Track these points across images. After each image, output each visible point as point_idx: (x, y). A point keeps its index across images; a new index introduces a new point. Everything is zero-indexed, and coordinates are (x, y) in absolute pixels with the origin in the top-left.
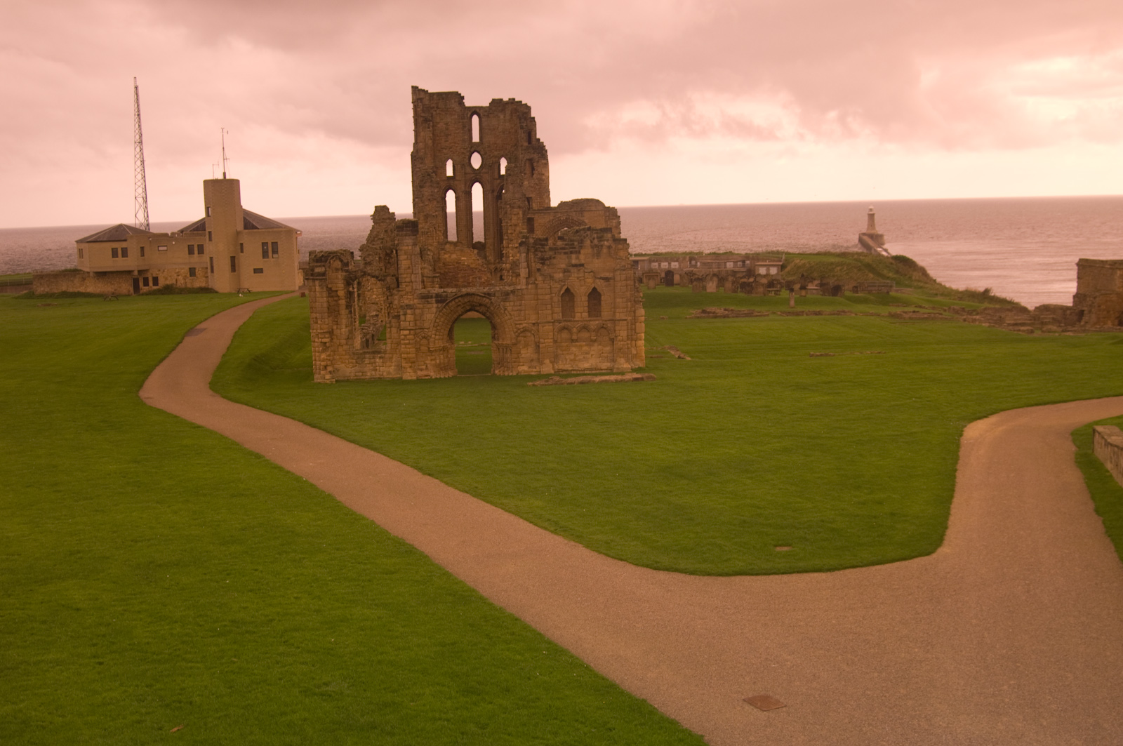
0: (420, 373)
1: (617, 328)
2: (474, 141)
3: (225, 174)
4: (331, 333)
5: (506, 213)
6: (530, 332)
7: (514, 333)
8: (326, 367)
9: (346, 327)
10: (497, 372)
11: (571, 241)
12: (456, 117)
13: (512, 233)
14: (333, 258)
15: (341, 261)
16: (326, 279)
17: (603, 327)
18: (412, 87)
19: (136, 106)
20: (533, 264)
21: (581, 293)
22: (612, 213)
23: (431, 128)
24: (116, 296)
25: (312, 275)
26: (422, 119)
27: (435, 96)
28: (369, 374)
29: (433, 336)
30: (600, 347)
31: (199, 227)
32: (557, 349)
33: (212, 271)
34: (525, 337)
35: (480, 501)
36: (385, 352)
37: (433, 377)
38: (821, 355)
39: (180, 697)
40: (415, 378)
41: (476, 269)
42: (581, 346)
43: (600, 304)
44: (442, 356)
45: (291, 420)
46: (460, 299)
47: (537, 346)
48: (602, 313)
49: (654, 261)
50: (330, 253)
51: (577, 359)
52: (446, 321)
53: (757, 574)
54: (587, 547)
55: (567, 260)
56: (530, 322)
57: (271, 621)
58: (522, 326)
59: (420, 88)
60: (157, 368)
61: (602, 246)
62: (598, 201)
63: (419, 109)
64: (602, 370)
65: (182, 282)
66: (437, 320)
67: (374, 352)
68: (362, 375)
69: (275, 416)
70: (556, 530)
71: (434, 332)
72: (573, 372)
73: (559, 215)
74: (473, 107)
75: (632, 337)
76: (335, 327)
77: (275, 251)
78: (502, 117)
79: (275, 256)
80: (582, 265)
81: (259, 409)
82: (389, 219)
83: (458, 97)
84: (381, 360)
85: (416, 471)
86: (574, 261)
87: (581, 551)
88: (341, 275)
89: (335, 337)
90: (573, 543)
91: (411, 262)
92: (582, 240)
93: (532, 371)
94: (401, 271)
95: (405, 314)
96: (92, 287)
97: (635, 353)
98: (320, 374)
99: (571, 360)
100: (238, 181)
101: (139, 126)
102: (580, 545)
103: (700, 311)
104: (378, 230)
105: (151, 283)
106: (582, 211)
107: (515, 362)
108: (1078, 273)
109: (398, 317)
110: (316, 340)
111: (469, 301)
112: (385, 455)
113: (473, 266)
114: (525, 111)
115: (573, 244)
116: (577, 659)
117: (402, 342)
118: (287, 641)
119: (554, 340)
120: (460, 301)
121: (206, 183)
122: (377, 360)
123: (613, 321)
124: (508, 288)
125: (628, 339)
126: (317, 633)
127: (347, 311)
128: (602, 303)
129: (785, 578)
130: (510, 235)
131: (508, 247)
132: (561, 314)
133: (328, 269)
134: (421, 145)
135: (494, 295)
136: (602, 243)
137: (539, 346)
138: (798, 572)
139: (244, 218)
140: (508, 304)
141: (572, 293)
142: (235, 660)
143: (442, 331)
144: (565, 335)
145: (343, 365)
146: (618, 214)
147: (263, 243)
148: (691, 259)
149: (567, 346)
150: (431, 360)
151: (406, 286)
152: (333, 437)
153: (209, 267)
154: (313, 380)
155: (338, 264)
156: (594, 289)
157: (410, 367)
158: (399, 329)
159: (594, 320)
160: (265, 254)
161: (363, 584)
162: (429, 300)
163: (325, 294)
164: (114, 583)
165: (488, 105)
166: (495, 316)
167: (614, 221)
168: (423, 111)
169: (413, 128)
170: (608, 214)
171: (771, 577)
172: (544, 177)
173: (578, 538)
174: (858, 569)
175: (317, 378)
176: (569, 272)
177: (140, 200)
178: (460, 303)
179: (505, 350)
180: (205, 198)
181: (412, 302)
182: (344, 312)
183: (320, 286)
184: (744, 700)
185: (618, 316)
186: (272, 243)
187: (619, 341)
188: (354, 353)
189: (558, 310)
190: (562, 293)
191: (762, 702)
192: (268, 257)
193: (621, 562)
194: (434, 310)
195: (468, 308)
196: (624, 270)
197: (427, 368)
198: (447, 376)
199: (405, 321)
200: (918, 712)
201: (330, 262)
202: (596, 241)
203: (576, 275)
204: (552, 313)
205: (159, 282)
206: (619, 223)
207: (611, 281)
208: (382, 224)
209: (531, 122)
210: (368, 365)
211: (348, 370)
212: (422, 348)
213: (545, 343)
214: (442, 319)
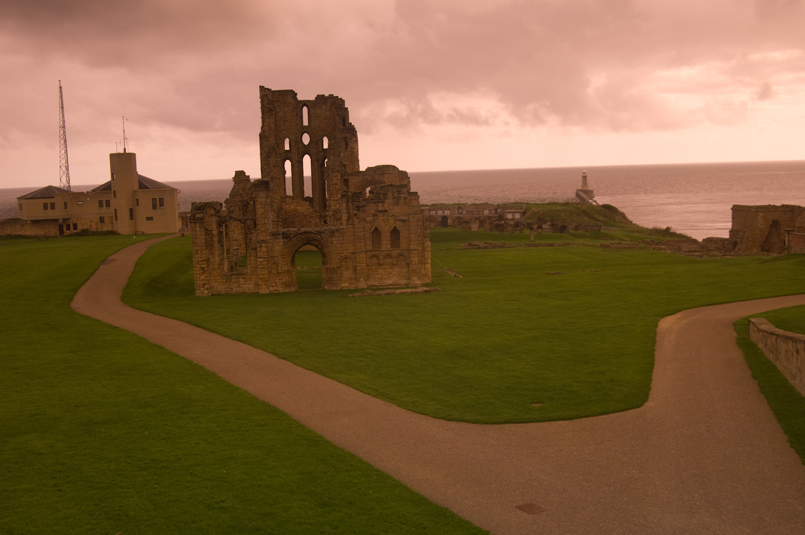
0: (271, 289)
1: (411, 255)
2: (304, 125)
3: (125, 149)
4: (208, 260)
5: (329, 175)
6: (350, 258)
7: (339, 260)
8: (204, 285)
9: (219, 256)
10: (326, 287)
11: (378, 194)
12: (292, 108)
13: (333, 190)
14: (209, 207)
15: (215, 209)
16: (204, 222)
17: (401, 255)
18: (260, 86)
19: (60, 101)
20: (352, 211)
21: (386, 230)
22: (404, 175)
23: (274, 116)
24: (47, 238)
25: (194, 219)
26: (267, 109)
27: (276, 93)
28: (235, 290)
29: (281, 262)
30: (399, 269)
31: (106, 188)
32: (369, 271)
33: (116, 219)
34: (346, 262)
35: (321, 376)
36: (246, 274)
37: (281, 292)
38: (555, 273)
39: (119, 512)
40: (268, 292)
41: (308, 215)
42: (386, 268)
43: (399, 239)
44: (287, 277)
45: (182, 322)
46: (299, 235)
47: (355, 269)
48: (401, 245)
49: (432, 210)
50: (207, 203)
51: (383, 277)
52: (290, 252)
53: (520, 423)
54: (399, 406)
55: (375, 207)
56: (350, 251)
57: (180, 459)
58: (344, 255)
59: (265, 87)
60: (82, 287)
62: (394, 166)
63: (265, 102)
64: (401, 285)
65: (95, 227)
66: (284, 251)
67: (238, 274)
68: (230, 291)
69: (169, 319)
70: (377, 395)
71: (281, 259)
72: (380, 287)
73: (367, 177)
74: (303, 101)
75: (422, 262)
76: (210, 256)
77: (162, 205)
79: (162, 208)
80: (386, 211)
81: (158, 315)
82: (246, 180)
83: (293, 94)
84: (244, 280)
85: (273, 356)
86: (380, 209)
87: (395, 409)
88: (214, 219)
89: (211, 264)
90: (389, 404)
91: (265, 210)
92: (386, 193)
93: (351, 287)
94: (258, 216)
95: (261, 247)
96: (29, 231)
97: (424, 273)
98: (200, 290)
99: (379, 279)
100: (134, 155)
101: (63, 115)
102: (394, 405)
103: (467, 244)
104: (238, 188)
105: (72, 228)
106: (382, 174)
107: (339, 280)
108: (733, 215)
109: (255, 249)
110: (197, 266)
111: (306, 237)
112: (251, 346)
113: (306, 213)
114: (341, 105)
115: (380, 196)
116: (398, 481)
117: (258, 266)
118: (192, 473)
119: (367, 265)
120: (299, 237)
121: (111, 155)
122: (241, 280)
123: (409, 250)
124: (333, 228)
125: (419, 263)
126: (214, 467)
127: (219, 245)
128: (401, 237)
129: (539, 425)
130: (331, 191)
131: (330, 200)
132: (371, 246)
133: (205, 215)
134: (266, 128)
135: (324, 233)
136: (400, 195)
137: (356, 269)
138: (548, 421)
139: (139, 181)
140: (333, 239)
141: (379, 231)
142: (156, 486)
143: (287, 258)
144: (374, 261)
145: (217, 283)
146: (409, 176)
147: (153, 199)
148: (459, 208)
149: (376, 268)
150: (280, 279)
151: (261, 226)
152: (213, 334)
153: (114, 217)
154: (195, 294)
155: (212, 211)
156: (395, 228)
157: (265, 284)
158: (256, 257)
159: (396, 250)
160: (154, 207)
161: (242, 434)
162: (278, 237)
163: (203, 233)
164: (65, 435)
165: (314, 99)
166: (324, 247)
167: (406, 181)
168: (268, 104)
169: (261, 116)
170: (401, 176)
171: (530, 424)
172: (355, 150)
173: (392, 400)
174: (590, 418)
175: (198, 293)
176: (377, 216)
177: (64, 168)
178: (299, 239)
179: (332, 271)
180: (111, 167)
181: (265, 238)
182: (217, 245)
183: (199, 227)
184: (516, 507)
185: (412, 247)
186: (159, 198)
187: (413, 265)
188: (224, 275)
189: (370, 243)
190: (372, 231)
191: (529, 508)
192: (156, 209)
193: (423, 416)
194: (281, 244)
195: (305, 242)
196: (416, 214)
197: (276, 285)
198: (290, 291)
199: (261, 252)
200: (637, 513)
201: (206, 210)
202: (396, 194)
203: (382, 218)
204: (365, 246)
205: (78, 227)
206: (409, 182)
207: (407, 222)
208: (241, 184)
209: (345, 111)
210: (234, 284)
211: (220, 287)
212: (273, 271)
213: (360, 266)
214: (287, 250)
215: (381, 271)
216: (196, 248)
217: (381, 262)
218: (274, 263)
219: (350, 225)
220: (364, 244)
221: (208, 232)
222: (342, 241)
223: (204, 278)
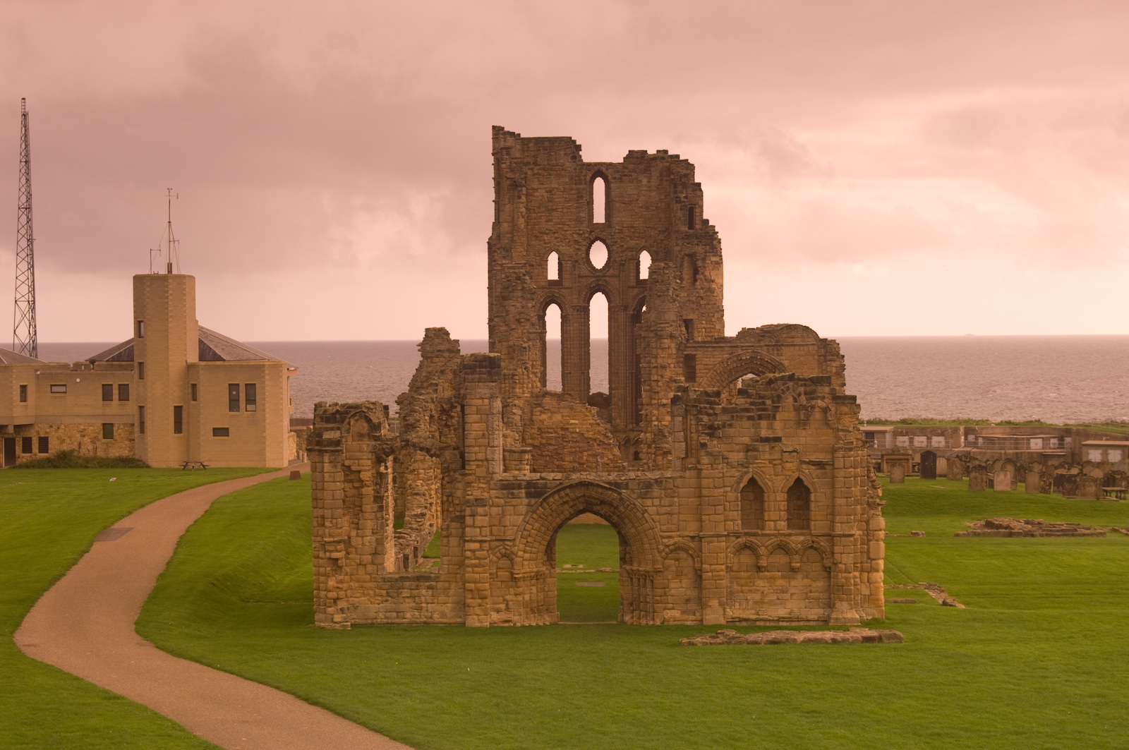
0: (495, 616)
1: (837, 549)
2: (595, 221)
3: (170, 266)
4: (348, 542)
5: (649, 345)
6: (686, 551)
7: (659, 552)
8: (335, 600)
9: (372, 533)
10: (627, 618)
11: (763, 397)
12: (567, 180)
13: (657, 381)
14: (354, 415)
15: (368, 421)
16: (341, 450)
17: (811, 547)
18: (494, 127)
19: (23, 146)
20: (694, 436)
21: (776, 485)
22: (829, 350)
23: (524, 198)
25: (318, 443)
26: (508, 182)
27: (531, 145)
29: (520, 553)
30: (806, 581)
31: (123, 357)
32: (731, 582)
33: (142, 430)
34: (677, 560)
36: (437, 579)
37: (518, 625)
40: (487, 624)
41: (595, 440)
42: (774, 578)
43: (807, 507)
44: (534, 589)
45: (274, 691)
46: (568, 491)
47: (698, 576)
48: (812, 523)
49: (902, 434)
50: (350, 407)
51: (766, 600)
52: (543, 529)
55: (753, 430)
56: (687, 533)
58: (671, 541)
59: (506, 129)
60: (46, 593)
61: (813, 407)
62: (806, 329)
63: (503, 166)
64: (808, 621)
65: (90, 447)
66: (529, 527)
67: (418, 579)
68: (398, 617)
71: (522, 546)
72: (758, 623)
73: (740, 352)
74: (596, 164)
75: (866, 566)
76: (353, 533)
77: (251, 400)
78: (645, 181)
79: (250, 407)
80: (778, 439)
81: (219, 669)
82: (449, 351)
83: (570, 147)
84: (430, 592)
86: (764, 433)
88: (366, 445)
89: (353, 550)
91: (488, 427)
92: (779, 396)
93: (688, 620)
94: (469, 441)
95: (473, 515)
97: (868, 593)
98: (325, 612)
99: (756, 602)
100: (192, 278)
101: (28, 180)
103: (983, 523)
104: (430, 369)
105: (35, 448)
106: (778, 346)
107: (659, 602)
109: (461, 519)
110: (321, 555)
111: (583, 496)
113: (590, 435)
114: (685, 172)
115: (764, 403)
117: (467, 561)
119: (727, 567)
120: (567, 495)
122: (424, 592)
123: (831, 537)
124: (651, 476)
125: (856, 569)
127: (375, 506)
128: (812, 505)
130: (654, 384)
131: (651, 405)
132: (740, 522)
133: (345, 434)
134: (505, 227)
135: (627, 487)
136: (813, 402)
137: (701, 576)
139: (201, 342)
140: (649, 502)
141: (760, 487)
143: (536, 545)
144: (746, 558)
145: (366, 598)
146: (842, 352)
147: (229, 385)
148: (967, 432)
149: (749, 577)
150: (516, 595)
151: (478, 466)
152: (346, 722)
153: (137, 424)
154: (313, 623)
155: (363, 426)
156: (799, 481)
157: (480, 605)
158: (463, 539)
159: (800, 535)
160: (234, 404)
162: (515, 492)
163: (341, 476)
165: (622, 161)
166: (626, 521)
167: (834, 364)
168: (512, 170)
169: (493, 197)
170: (823, 351)
172: (714, 286)
175: (320, 621)
176: (756, 450)
177: (24, 306)
178: (567, 499)
179: (642, 581)
180: (135, 306)
181: (485, 494)
182: (369, 506)
183: (330, 462)
185: (839, 529)
186: (246, 385)
187: (840, 571)
188: (384, 579)
189: (736, 515)
190: (742, 485)
192: (238, 411)
194: (523, 509)
195: (581, 507)
196: (851, 450)
197: (508, 608)
198: (541, 624)
199: (473, 526)
201: (349, 423)
202: (803, 400)
204: (725, 521)
205: (50, 446)
206: (843, 367)
207: (827, 467)
208: (437, 360)
209: (694, 191)
210: (407, 600)
211: (374, 608)
212: (499, 573)
213: (711, 571)
214: (537, 525)
215: (760, 583)
216: (320, 512)
217: (763, 563)
218: (504, 556)
219: (690, 469)
220: (721, 518)
221: (351, 475)
222: (668, 509)
223: (336, 585)
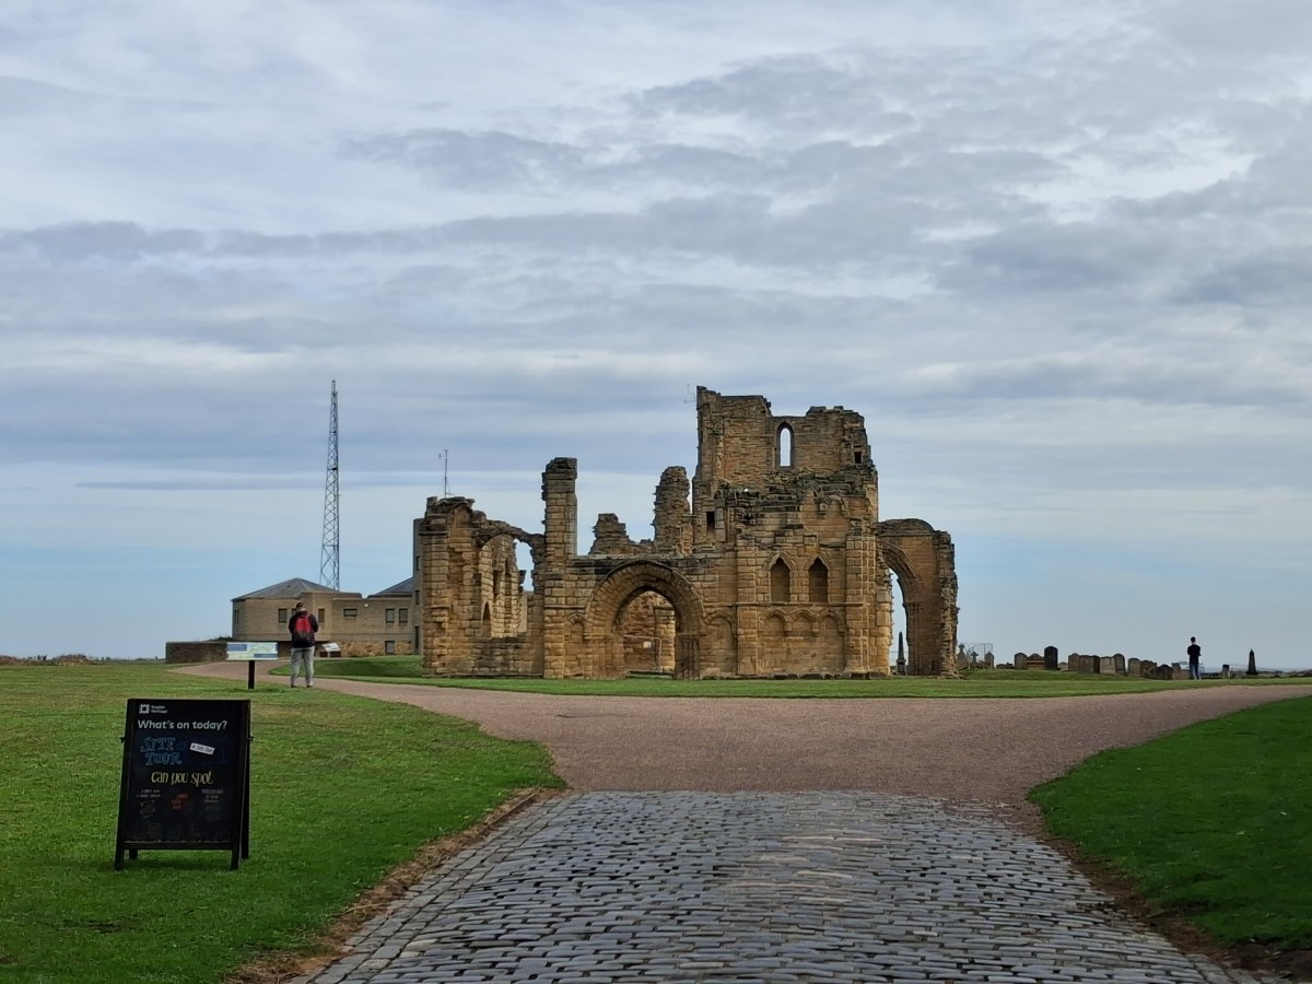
0: (569, 671)
1: (849, 616)
2: (782, 465)
4: (451, 610)
6: (725, 618)
7: (703, 619)
8: (439, 657)
11: (789, 493)
12: (758, 429)
14: (457, 507)
16: (446, 534)
17: (828, 616)
18: (698, 387)
20: (733, 524)
21: (800, 565)
22: (941, 540)
23: (721, 445)
25: (428, 529)
26: (709, 432)
27: (730, 402)
28: (498, 670)
29: (590, 620)
30: (824, 644)
32: (762, 645)
34: (718, 626)
36: (523, 641)
40: (561, 677)
42: (798, 642)
43: (826, 585)
44: (602, 650)
46: (629, 569)
48: (829, 596)
52: (610, 601)
55: (781, 519)
58: (713, 610)
59: (709, 389)
62: (922, 522)
63: (705, 418)
66: (597, 598)
67: (508, 640)
68: (490, 672)
71: (592, 615)
74: (783, 418)
75: (872, 631)
76: (455, 602)
78: (822, 430)
80: (801, 527)
83: (762, 404)
86: (789, 522)
91: (565, 516)
92: (802, 492)
94: (551, 528)
95: (551, 587)
97: (875, 654)
98: (431, 667)
101: (336, 447)
107: (704, 661)
109: (543, 592)
111: (643, 574)
115: (790, 498)
117: (546, 625)
119: (759, 631)
120: (629, 573)
123: (844, 607)
124: (697, 556)
125: (864, 634)
127: (474, 581)
128: (829, 581)
132: (770, 595)
133: (449, 522)
134: (706, 468)
135: (676, 565)
137: (736, 639)
141: (786, 566)
143: (604, 614)
144: (775, 625)
146: (952, 542)
149: (777, 641)
150: (587, 654)
151: (557, 548)
153: (413, 641)
155: (464, 516)
156: (818, 561)
157: (556, 661)
158: (544, 607)
159: (819, 606)
162: (587, 569)
163: (444, 556)
165: (804, 415)
166: (678, 594)
167: (945, 551)
168: (712, 421)
169: (697, 443)
170: (937, 541)
175: (426, 672)
176: (782, 535)
178: (631, 576)
179: (690, 644)
181: (562, 572)
183: (437, 544)
185: (850, 600)
187: (852, 636)
189: (768, 590)
190: (771, 564)
194: (592, 583)
195: (643, 585)
196: (860, 534)
197: (579, 665)
199: (551, 596)
201: (453, 513)
202: (822, 495)
203: (792, 541)
204: (757, 593)
206: (953, 554)
207: (842, 549)
212: (573, 636)
213: (745, 634)
214: (604, 597)
215: (786, 645)
216: (430, 586)
217: (789, 628)
218: (577, 622)
219: (728, 551)
220: (753, 591)
221: (455, 555)
222: (711, 584)
223: (440, 644)
